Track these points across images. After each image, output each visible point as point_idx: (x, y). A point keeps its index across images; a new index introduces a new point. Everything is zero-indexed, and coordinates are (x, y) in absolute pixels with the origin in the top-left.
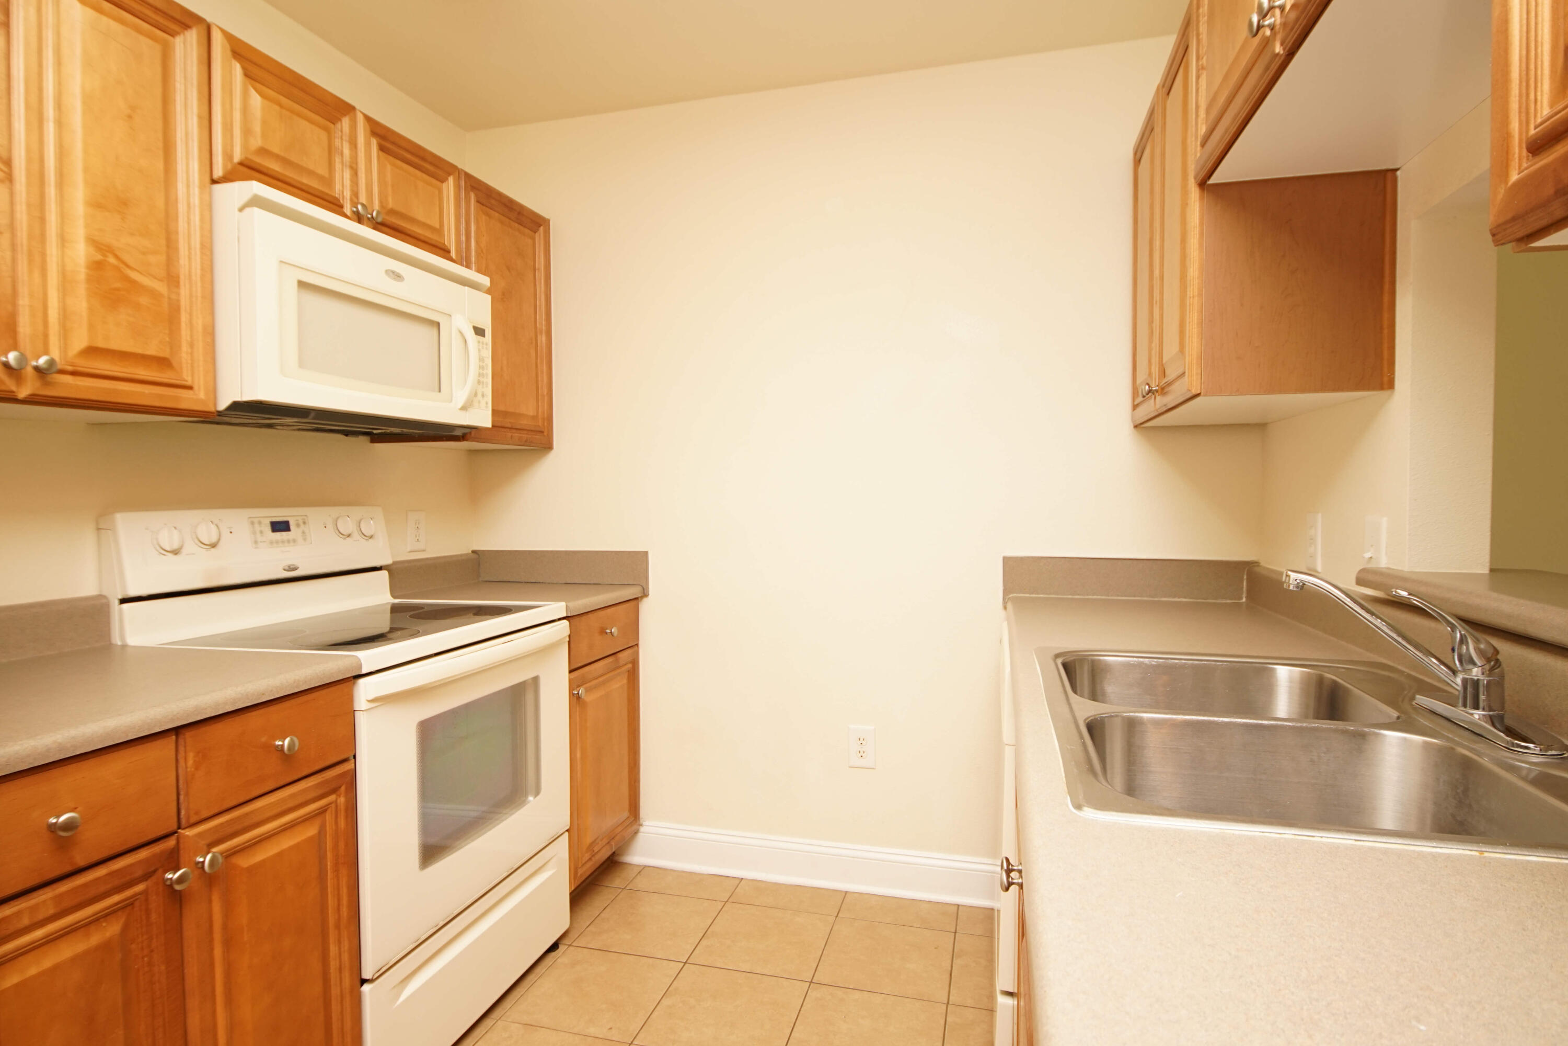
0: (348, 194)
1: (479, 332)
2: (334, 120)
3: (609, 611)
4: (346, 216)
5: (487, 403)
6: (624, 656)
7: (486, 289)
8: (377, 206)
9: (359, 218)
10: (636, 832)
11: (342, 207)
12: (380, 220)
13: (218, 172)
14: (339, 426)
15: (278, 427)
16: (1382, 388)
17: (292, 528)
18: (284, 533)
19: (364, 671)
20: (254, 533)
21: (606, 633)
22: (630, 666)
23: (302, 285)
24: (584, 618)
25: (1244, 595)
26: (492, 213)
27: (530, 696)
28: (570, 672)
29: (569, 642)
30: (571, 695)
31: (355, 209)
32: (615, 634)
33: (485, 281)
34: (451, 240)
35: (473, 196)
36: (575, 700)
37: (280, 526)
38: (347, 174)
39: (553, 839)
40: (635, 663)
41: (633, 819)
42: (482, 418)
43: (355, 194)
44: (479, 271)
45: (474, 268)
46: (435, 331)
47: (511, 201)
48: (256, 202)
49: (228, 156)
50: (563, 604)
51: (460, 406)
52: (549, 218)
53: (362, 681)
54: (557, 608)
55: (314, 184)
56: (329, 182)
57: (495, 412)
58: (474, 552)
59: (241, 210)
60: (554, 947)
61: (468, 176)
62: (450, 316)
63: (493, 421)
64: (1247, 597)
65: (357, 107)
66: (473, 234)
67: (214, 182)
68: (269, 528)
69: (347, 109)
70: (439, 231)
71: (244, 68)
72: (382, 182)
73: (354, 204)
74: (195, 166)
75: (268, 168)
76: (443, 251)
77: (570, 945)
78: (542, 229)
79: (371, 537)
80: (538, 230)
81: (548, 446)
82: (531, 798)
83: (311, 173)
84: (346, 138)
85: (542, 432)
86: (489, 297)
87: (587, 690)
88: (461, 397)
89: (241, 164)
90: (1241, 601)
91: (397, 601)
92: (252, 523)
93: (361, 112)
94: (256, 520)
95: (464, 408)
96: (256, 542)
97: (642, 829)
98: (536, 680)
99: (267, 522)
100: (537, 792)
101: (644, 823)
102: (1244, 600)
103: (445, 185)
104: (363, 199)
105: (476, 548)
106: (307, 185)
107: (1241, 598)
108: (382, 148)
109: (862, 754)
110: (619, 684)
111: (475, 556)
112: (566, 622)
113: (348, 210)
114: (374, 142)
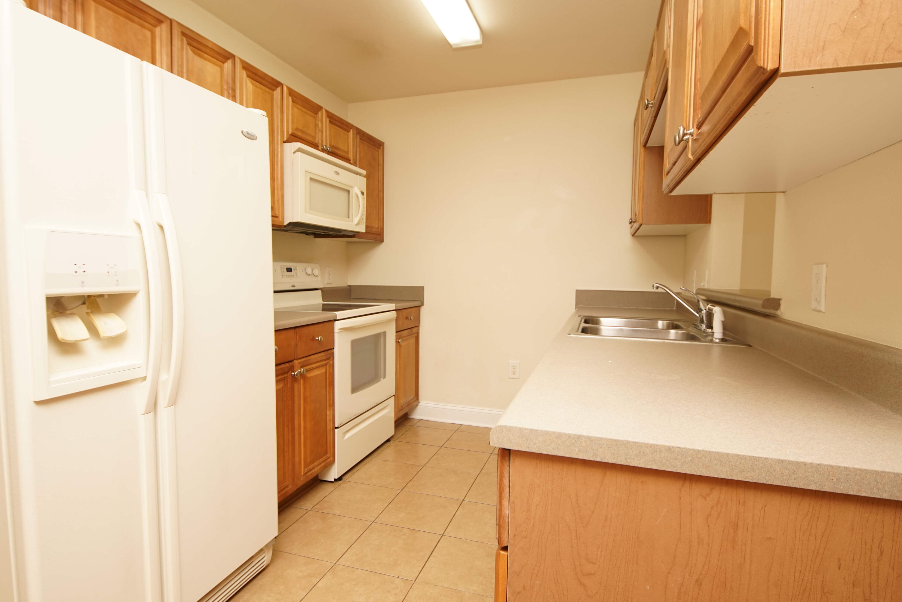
0: (320, 142)
1: (363, 193)
2: (316, 113)
3: (410, 310)
4: (318, 150)
5: (364, 222)
6: (414, 330)
7: (364, 176)
8: (328, 146)
9: (323, 150)
10: (417, 406)
11: (318, 147)
12: (330, 151)
13: (285, 139)
14: (312, 231)
15: (289, 231)
16: (707, 223)
17: (293, 270)
18: (290, 273)
19: (338, 318)
20: (282, 271)
21: (408, 319)
22: (416, 334)
23: (311, 179)
24: (401, 311)
25: (675, 307)
26: (365, 142)
27: (382, 340)
28: (397, 332)
29: (396, 320)
30: (396, 342)
31: (322, 147)
32: (412, 319)
33: (364, 172)
34: (351, 156)
35: (358, 136)
36: (398, 343)
37: (289, 270)
38: (320, 134)
39: (389, 397)
40: (418, 333)
41: (416, 399)
42: (362, 229)
43: (322, 141)
44: (360, 167)
45: (358, 166)
46: (347, 194)
47: (371, 137)
48: (299, 150)
49: (288, 132)
50: (394, 304)
51: (355, 224)
52: (383, 141)
53: (336, 322)
54: (392, 306)
55: (310, 139)
56: (314, 138)
57: (367, 227)
58: (349, 286)
59: (294, 153)
60: (388, 441)
61: (357, 129)
62: (353, 187)
63: (366, 230)
64: (676, 307)
65: (323, 107)
66: (358, 152)
67: (284, 142)
68: (285, 270)
69: (320, 108)
70: (347, 152)
71: (292, 99)
72: (330, 135)
73: (322, 145)
74: (279, 137)
75: (298, 135)
76: (347, 160)
77: (395, 441)
78: (382, 147)
79: (316, 276)
80: (380, 148)
81: (382, 241)
82: (382, 379)
83: (310, 135)
84: (320, 120)
85: (380, 234)
86: (365, 179)
87: (402, 341)
88: (356, 220)
89: (291, 135)
90: (674, 309)
91: (325, 303)
92: (281, 268)
93: (324, 108)
94: (282, 267)
95: (357, 225)
96: (282, 275)
97: (420, 404)
98: (385, 333)
99: (285, 268)
100: (385, 377)
101: (420, 402)
102: (675, 308)
103: (349, 133)
104: (324, 144)
105: (349, 284)
106: (308, 140)
107: (674, 308)
108: (330, 122)
109: (514, 373)
110: (412, 341)
111: (349, 287)
112: (394, 312)
113: (320, 148)
114: (328, 119)
